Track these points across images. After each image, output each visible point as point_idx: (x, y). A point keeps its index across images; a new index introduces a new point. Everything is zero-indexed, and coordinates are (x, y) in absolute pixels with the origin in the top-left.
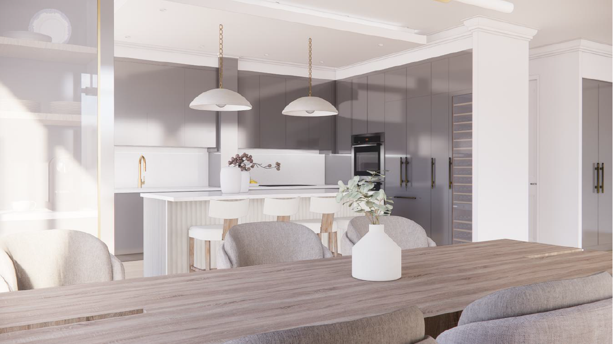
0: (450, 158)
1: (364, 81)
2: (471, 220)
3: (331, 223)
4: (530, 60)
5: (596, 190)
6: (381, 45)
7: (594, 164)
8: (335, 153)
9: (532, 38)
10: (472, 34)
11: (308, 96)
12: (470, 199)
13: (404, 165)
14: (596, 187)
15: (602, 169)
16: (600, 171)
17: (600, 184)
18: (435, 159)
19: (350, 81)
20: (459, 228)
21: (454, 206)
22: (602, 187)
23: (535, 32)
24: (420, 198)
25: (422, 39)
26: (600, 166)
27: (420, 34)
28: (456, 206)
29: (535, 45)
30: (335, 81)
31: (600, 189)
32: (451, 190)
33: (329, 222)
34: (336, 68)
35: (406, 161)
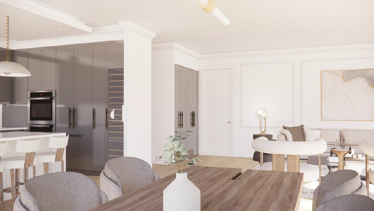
0: (106, 109)
1: (39, 53)
2: (123, 149)
3: (32, 159)
4: (152, 50)
5: (180, 126)
6: (61, 29)
7: (178, 112)
8: (12, 104)
9: (153, 38)
10: (123, 30)
11: (6, 61)
12: (122, 135)
13: (72, 114)
14: (180, 125)
15: (182, 115)
16: (181, 116)
17: (181, 124)
18: (95, 109)
19: (27, 52)
20: (112, 154)
21: (109, 140)
22: (182, 125)
23: (155, 35)
24: (84, 136)
25: (89, 29)
26: (181, 113)
27: (87, 25)
28: (110, 140)
29: (155, 41)
30: (13, 50)
31: (181, 126)
32: (107, 130)
33: (31, 158)
34: (14, 41)
35: (74, 111)
